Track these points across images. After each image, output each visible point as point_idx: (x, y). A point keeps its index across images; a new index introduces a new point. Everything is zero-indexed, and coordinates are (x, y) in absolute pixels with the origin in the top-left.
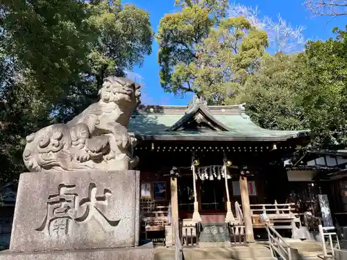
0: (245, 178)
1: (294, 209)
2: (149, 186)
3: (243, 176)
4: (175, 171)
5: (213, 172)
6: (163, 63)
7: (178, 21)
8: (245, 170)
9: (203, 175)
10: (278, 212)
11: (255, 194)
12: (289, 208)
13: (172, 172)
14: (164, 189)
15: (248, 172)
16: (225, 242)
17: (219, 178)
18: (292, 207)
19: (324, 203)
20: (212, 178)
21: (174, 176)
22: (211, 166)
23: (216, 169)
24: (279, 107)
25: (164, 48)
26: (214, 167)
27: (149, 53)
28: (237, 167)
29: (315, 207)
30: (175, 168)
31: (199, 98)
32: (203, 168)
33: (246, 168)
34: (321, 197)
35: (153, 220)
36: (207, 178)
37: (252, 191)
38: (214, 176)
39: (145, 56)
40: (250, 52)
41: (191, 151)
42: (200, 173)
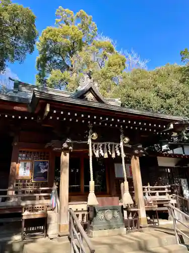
0: (138, 158)
1: (170, 191)
2: (28, 164)
3: (136, 155)
4: (68, 144)
5: (108, 150)
6: (40, 69)
7: (58, 35)
8: (139, 149)
9: (98, 151)
10: (157, 194)
12: (166, 190)
13: (65, 145)
14: (46, 168)
15: (141, 151)
16: (121, 228)
17: (114, 156)
18: (168, 189)
19: (185, 186)
20: (106, 156)
22: (105, 143)
23: (111, 146)
24: (145, 106)
25: (43, 55)
26: (109, 143)
27: (31, 52)
28: (130, 146)
29: (179, 190)
30: (69, 141)
31: (90, 78)
32: (99, 144)
33: (140, 146)
34: (183, 180)
35: (33, 205)
36: (102, 155)
38: (108, 153)
39: (27, 53)
40: (114, 68)
41: (89, 122)
42: (95, 149)
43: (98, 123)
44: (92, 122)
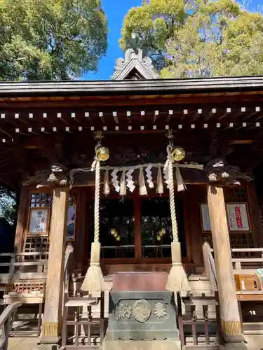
0: (220, 190)
3: (214, 184)
4: (56, 174)
5: (146, 178)
8: (218, 171)
11: (246, 227)
13: (52, 177)
15: (225, 175)
17: (160, 190)
20: (143, 191)
21: (56, 186)
22: (140, 167)
23: (154, 170)
26: (150, 166)
28: (201, 167)
30: (55, 169)
33: (220, 164)
36: (132, 190)
37: (239, 219)
38: (147, 185)
41: (92, 128)
42: (119, 179)
43: (111, 127)
44: (99, 128)
